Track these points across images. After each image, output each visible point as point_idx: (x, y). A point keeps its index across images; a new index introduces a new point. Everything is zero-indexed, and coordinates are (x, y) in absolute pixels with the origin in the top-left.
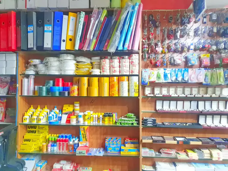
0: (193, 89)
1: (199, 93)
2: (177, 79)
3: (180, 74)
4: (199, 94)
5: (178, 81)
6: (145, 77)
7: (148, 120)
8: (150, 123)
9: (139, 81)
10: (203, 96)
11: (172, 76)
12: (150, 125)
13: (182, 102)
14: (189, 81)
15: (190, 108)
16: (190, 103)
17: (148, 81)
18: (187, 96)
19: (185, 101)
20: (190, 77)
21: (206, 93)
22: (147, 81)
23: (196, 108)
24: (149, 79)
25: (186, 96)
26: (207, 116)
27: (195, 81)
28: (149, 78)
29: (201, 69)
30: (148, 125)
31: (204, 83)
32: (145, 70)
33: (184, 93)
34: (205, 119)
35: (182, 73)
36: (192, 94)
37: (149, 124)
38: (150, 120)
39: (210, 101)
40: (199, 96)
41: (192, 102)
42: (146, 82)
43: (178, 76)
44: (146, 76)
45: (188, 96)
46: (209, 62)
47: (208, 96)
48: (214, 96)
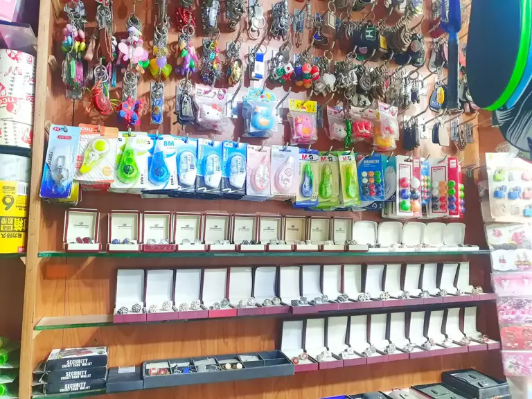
0: (264, 224)
1: (281, 236)
2: (203, 179)
3: (214, 162)
4: (283, 241)
5: (209, 188)
6: (60, 163)
7: (69, 364)
8: (76, 375)
9: (29, 181)
10: (295, 246)
11: (184, 166)
12: (75, 387)
13: (221, 274)
14: (250, 192)
15: (252, 295)
16: (250, 274)
17: (71, 179)
18: (240, 246)
19: (232, 269)
20: (253, 176)
21: (306, 238)
22: (69, 178)
23: (272, 293)
24: (79, 173)
25: (238, 249)
26: (308, 321)
27: (269, 192)
28: (79, 167)
29: (289, 148)
30: (67, 388)
31: (299, 199)
32: (62, 133)
33: (229, 237)
34: (300, 332)
35: (225, 159)
36: (260, 243)
37: (71, 381)
38: (78, 363)
39: (318, 267)
40: (282, 247)
41: (259, 272)
42: (65, 184)
43: (209, 168)
44: (64, 157)
45: (244, 248)
46: (314, 130)
47: (311, 246)
48: (329, 247)
